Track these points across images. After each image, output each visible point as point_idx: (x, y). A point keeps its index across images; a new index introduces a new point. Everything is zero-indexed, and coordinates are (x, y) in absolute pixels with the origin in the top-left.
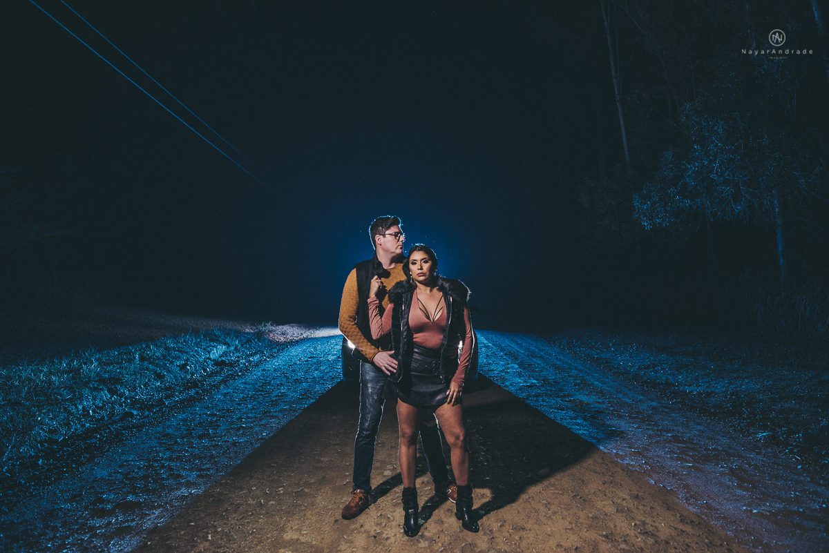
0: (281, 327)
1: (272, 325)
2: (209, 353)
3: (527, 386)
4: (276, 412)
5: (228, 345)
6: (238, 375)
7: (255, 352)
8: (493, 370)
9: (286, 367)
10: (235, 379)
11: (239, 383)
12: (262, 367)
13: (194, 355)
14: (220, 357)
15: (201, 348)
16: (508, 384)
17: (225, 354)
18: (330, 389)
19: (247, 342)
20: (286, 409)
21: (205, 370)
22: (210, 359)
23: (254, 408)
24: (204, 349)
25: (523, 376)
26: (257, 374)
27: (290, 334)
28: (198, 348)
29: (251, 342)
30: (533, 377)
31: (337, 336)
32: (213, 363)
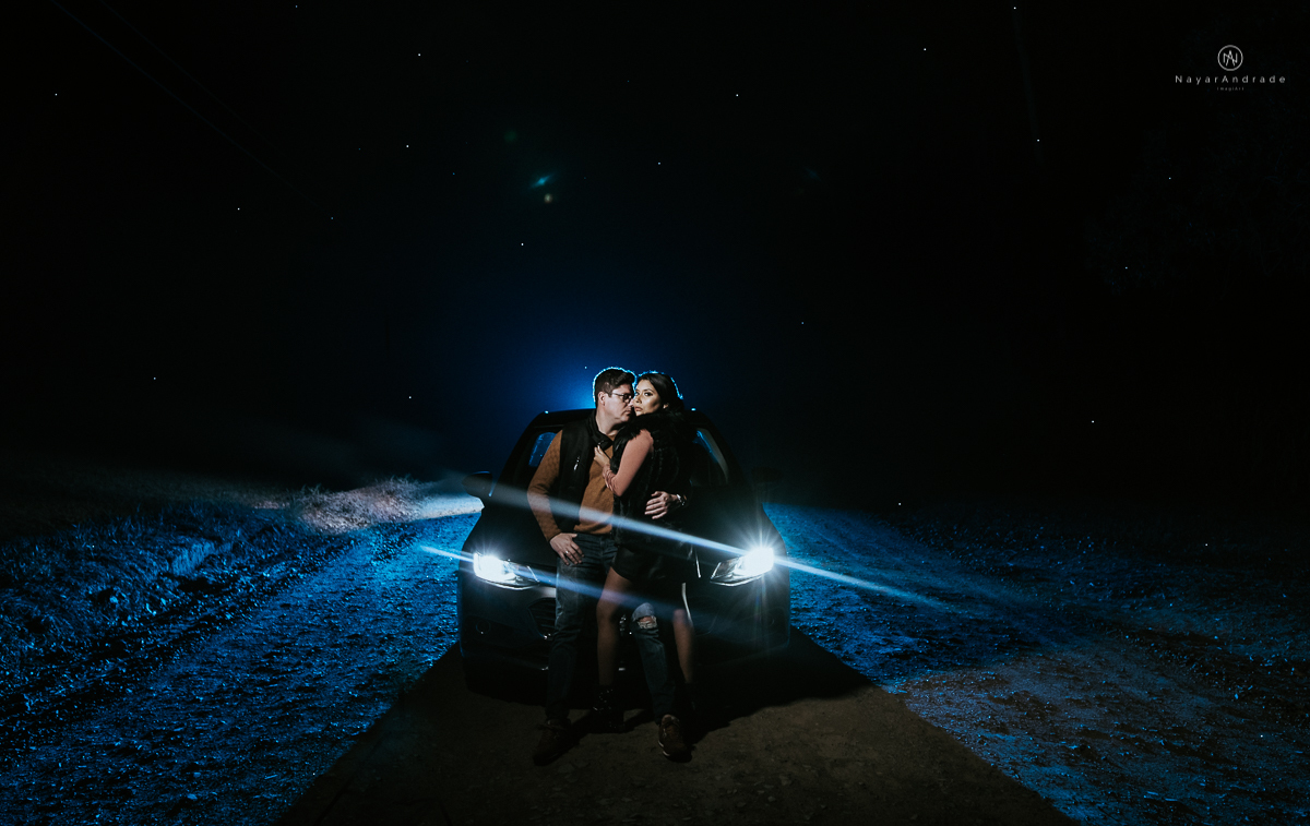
0: (341, 495)
1: (322, 491)
2: (170, 561)
3: (896, 655)
4: (285, 746)
5: (218, 541)
6: (224, 621)
7: (279, 556)
8: (807, 610)
9: (337, 598)
10: (214, 632)
11: (219, 646)
12: (285, 597)
13: (132, 568)
14: (198, 568)
15: (153, 551)
16: (850, 648)
17: (210, 561)
18: (430, 670)
19: (263, 531)
20: (312, 737)
21: (155, 604)
22: (169, 575)
23: (234, 731)
24: (160, 553)
25: (878, 624)
26: (267, 616)
27: (360, 512)
28: (146, 550)
29: (272, 531)
30: (902, 627)
31: (457, 517)
32: (177, 584)
